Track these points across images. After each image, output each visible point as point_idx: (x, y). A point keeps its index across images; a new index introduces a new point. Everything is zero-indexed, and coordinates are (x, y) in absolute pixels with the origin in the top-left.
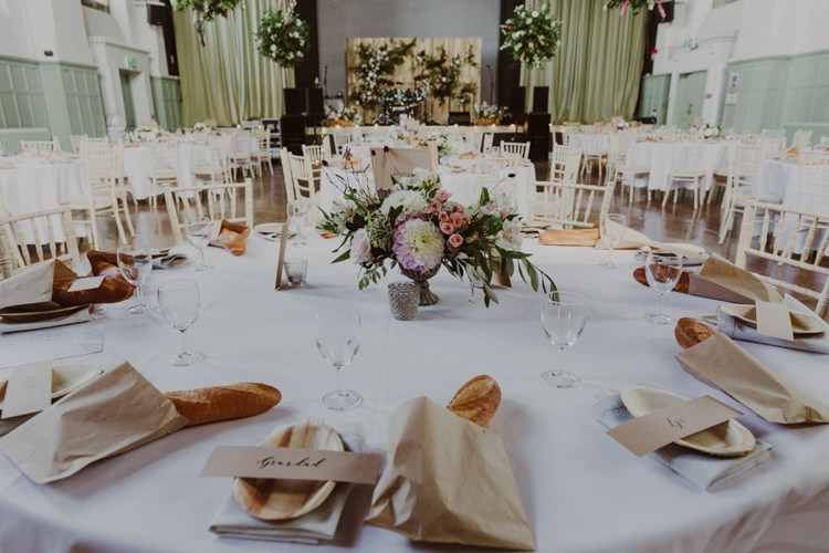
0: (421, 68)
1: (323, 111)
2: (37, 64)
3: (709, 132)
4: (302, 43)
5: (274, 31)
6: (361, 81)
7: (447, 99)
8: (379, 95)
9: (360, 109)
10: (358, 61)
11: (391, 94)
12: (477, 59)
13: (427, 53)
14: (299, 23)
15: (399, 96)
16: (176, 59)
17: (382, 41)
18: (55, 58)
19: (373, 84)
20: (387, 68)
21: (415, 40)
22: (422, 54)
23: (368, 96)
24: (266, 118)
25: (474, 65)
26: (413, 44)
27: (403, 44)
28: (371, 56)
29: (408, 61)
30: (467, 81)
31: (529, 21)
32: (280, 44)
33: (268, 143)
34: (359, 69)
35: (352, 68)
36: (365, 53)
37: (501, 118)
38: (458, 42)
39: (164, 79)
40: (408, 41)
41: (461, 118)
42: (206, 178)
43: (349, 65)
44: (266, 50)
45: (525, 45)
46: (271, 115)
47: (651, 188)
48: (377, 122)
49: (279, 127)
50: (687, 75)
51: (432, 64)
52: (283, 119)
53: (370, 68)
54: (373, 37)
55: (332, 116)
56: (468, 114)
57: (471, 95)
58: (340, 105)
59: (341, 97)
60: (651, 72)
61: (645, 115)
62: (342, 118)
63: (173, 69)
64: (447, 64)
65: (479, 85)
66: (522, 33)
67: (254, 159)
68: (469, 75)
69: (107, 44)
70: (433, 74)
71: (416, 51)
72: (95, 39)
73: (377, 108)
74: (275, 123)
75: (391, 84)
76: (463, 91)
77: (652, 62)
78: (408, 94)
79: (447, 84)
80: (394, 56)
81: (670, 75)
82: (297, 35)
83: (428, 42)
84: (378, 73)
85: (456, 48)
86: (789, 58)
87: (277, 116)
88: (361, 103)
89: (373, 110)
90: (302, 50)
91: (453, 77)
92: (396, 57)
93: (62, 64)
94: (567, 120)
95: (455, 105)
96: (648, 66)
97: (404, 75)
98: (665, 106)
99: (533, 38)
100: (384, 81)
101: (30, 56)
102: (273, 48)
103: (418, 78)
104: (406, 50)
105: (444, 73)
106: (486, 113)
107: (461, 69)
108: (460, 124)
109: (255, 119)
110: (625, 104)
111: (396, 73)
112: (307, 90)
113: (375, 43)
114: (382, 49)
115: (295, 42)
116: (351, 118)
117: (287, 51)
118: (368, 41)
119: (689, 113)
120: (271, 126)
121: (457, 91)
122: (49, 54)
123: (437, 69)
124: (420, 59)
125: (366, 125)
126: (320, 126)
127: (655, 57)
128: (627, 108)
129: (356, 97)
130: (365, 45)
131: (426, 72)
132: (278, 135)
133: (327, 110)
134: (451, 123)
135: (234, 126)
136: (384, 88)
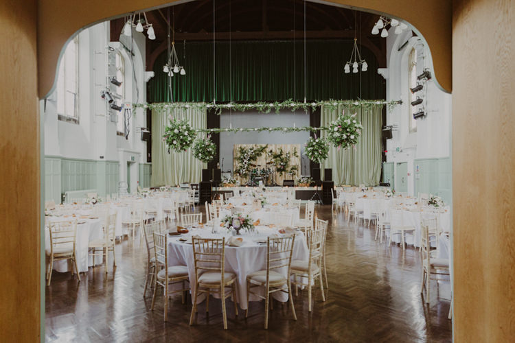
0: (270, 158)
1: (220, 179)
2: (96, 162)
3: (388, 194)
4: (213, 153)
5: (201, 148)
6: (240, 164)
7: (283, 173)
8: (249, 171)
9: (239, 178)
10: (239, 155)
11: (255, 171)
12: (298, 154)
13: (273, 151)
14: (212, 144)
15: (259, 172)
16: (151, 155)
17: (250, 146)
18: (104, 159)
19: (246, 166)
20: (253, 158)
21: (267, 145)
22: (271, 151)
23: (243, 171)
24: (192, 183)
25: (297, 156)
26: (266, 147)
27: (261, 147)
28: (245, 152)
29: (264, 154)
30: (294, 164)
31: (314, 143)
32: (203, 153)
33: (194, 195)
34: (240, 158)
35: (236, 158)
36: (242, 151)
37: (309, 183)
38: (289, 146)
39: (145, 164)
40: (264, 146)
41: (290, 183)
42: (168, 212)
43: (235, 156)
44: (197, 155)
45: (313, 154)
46: (194, 181)
47: (365, 218)
48: (247, 185)
49: (198, 187)
50: (400, 163)
51: (276, 157)
52: (201, 184)
53: (245, 158)
54: (247, 143)
55: (225, 181)
56: (293, 181)
57: (296, 171)
58: (229, 176)
59: (229, 172)
60: (386, 161)
61: (385, 181)
62: (229, 183)
63: (149, 159)
64: (283, 156)
65: (300, 166)
66: (312, 148)
67: (187, 203)
68: (294, 162)
69: (125, 151)
70: (276, 161)
71: (268, 150)
72: (120, 149)
73: (248, 177)
74: (197, 185)
75: (255, 166)
76: (292, 169)
77: (386, 157)
78: (263, 170)
79: (284, 166)
80: (257, 152)
81: (393, 163)
82: (211, 149)
83: (274, 146)
84: (249, 160)
85: (288, 149)
86: (437, 159)
87: (197, 182)
88: (240, 174)
89: (246, 178)
90: (213, 155)
91: (286, 163)
92: (258, 153)
93: (107, 161)
94: (345, 184)
95: (288, 177)
96: (384, 159)
97: (262, 162)
98: (393, 177)
99: (317, 150)
100: (251, 165)
101: (95, 159)
102: (200, 155)
103: (269, 163)
104: (263, 149)
105: (282, 161)
106: (302, 181)
107: (291, 159)
108: (289, 186)
109: (186, 183)
110: (374, 176)
111: (258, 160)
112: (213, 170)
113: (247, 146)
114: (251, 149)
115: (210, 152)
116: (234, 182)
117: (206, 156)
118: (244, 146)
119: (403, 182)
120: (195, 187)
121: (289, 169)
122: (102, 157)
123: (278, 158)
124: (270, 154)
125: (242, 186)
126: (218, 186)
127: (387, 154)
128: (376, 178)
129: (238, 172)
130: (243, 147)
131: (273, 160)
132: (198, 191)
133: (223, 178)
134: (284, 186)
135: (176, 186)
136: (252, 168)
